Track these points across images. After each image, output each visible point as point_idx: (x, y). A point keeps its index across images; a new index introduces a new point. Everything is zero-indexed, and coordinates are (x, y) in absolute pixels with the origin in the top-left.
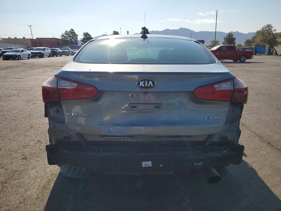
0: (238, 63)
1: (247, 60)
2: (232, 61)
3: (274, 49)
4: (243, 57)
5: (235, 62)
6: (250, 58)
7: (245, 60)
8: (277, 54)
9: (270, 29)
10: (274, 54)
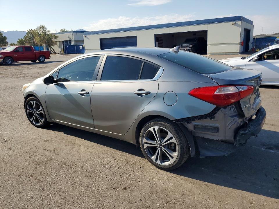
0: (38, 63)
1: (46, 60)
2: (30, 62)
3: (52, 48)
4: (42, 57)
5: (34, 62)
6: (49, 58)
7: (44, 60)
8: (55, 53)
9: (44, 30)
10: (52, 52)
